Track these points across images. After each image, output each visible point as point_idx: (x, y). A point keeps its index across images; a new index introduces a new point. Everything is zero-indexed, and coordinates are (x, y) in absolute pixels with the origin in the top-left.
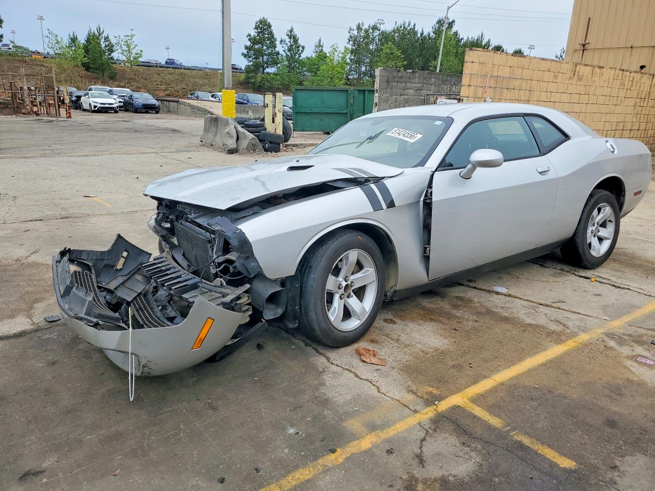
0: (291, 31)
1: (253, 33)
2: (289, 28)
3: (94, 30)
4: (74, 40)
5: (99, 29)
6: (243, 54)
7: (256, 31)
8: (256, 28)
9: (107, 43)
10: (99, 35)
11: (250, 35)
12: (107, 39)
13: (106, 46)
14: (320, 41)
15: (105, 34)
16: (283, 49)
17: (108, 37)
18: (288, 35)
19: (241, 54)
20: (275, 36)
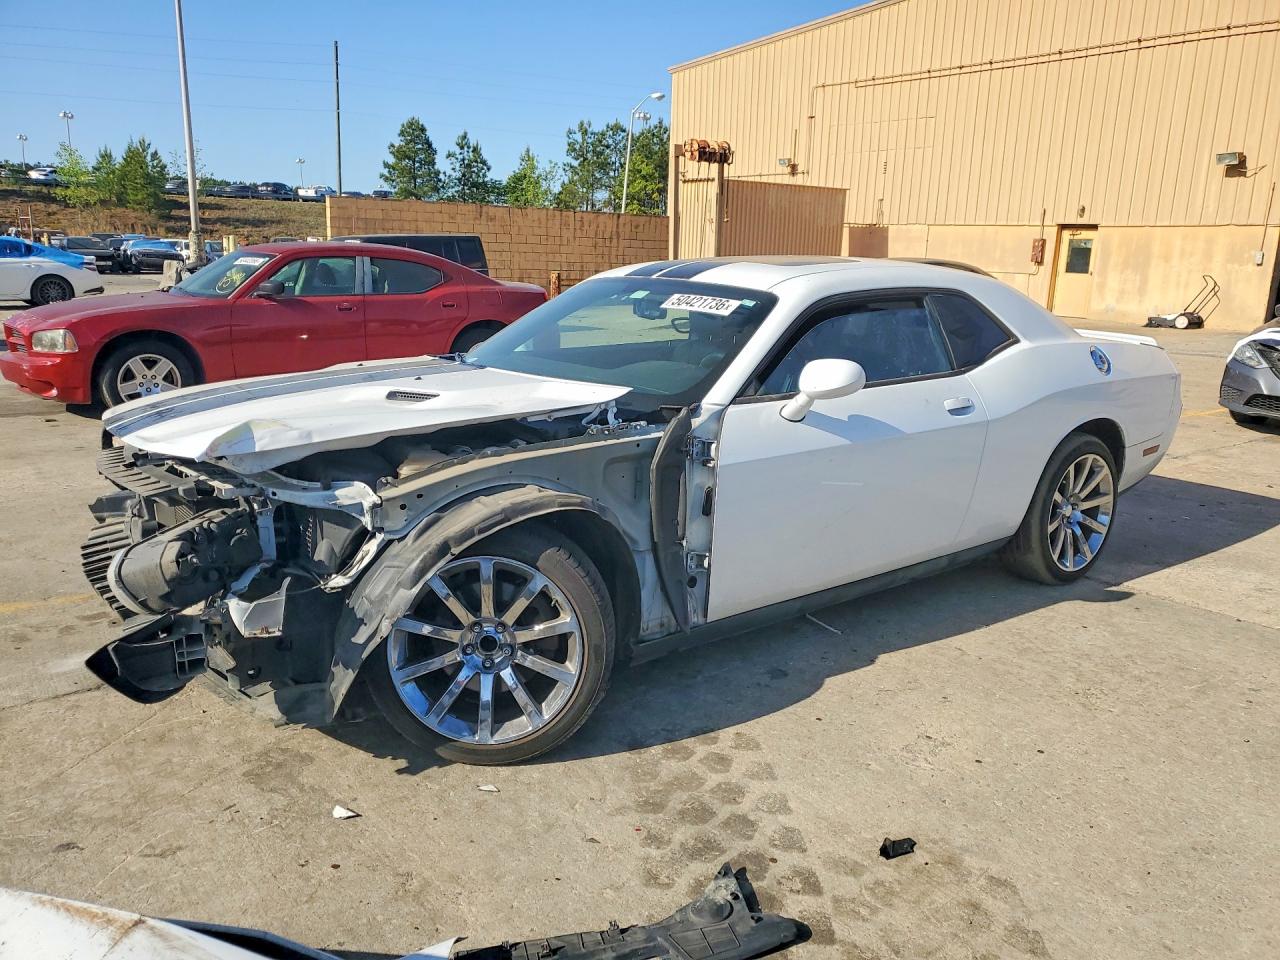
0: (465, 137)
1: (398, 142)
2: (461, 133)
3: (136, 144)
4: (106, 156)
5: (142, 143)
6: (382, 176)
7: (403, 138)
8: (402, 133)
9: (155, 162)
10: (144, 151)
11: (393, 146)
12: (155, 155)
13: (154, 167)
14: (528, 151)
15: (151, 150)
16: (452, 166)
17: (156, 153)
18: (458, 145)
19: (379, 176)
20: (434, 146)
